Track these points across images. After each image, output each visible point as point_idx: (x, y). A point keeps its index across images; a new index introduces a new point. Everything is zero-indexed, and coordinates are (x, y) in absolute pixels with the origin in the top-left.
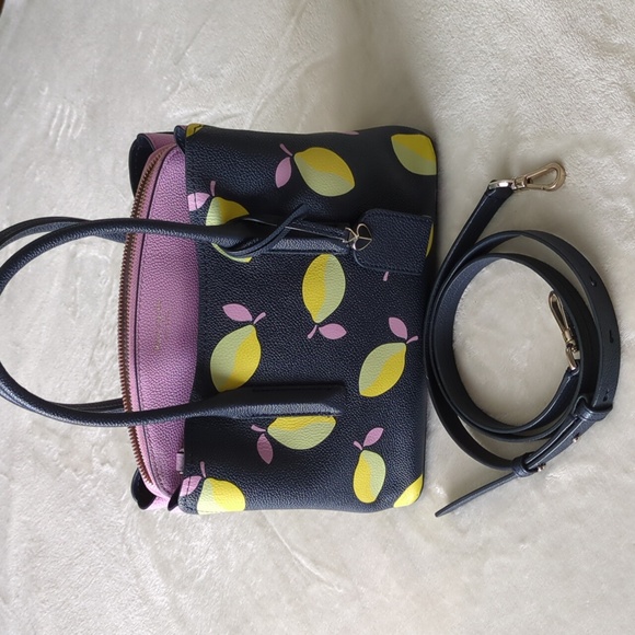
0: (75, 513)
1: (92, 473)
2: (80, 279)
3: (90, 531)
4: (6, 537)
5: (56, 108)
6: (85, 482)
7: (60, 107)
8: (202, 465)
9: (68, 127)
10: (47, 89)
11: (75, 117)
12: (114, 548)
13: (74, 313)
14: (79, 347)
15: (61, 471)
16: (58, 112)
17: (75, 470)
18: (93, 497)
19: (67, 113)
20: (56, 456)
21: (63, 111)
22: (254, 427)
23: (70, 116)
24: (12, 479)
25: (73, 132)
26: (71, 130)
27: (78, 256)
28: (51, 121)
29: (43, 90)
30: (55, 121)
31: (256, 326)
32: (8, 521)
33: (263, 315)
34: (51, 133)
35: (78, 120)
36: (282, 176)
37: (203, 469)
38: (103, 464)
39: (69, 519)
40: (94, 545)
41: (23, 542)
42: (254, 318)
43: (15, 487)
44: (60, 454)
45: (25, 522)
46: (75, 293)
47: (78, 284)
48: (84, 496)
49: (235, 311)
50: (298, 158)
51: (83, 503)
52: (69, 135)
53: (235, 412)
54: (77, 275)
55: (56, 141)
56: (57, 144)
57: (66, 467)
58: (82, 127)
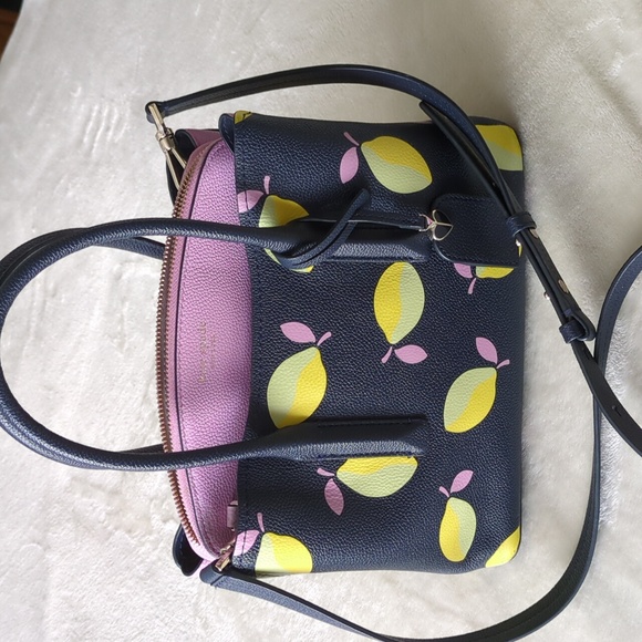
0: (131, 583)
1: (150, 533)
2: (127, 304)
3: (151, 604)
4: (42, 618)
5: (91, 110)
6: (143, 544)
7: (96, 108)
8: (260, 517)
9: (108, 129)
10: (80, 89)
11: (116, 117)
12: (185, 623)
13: (121, 345)
14: (129, 384)
15: (111, 534)
16: (94, 114)
17: (129, 532)
18: (154, 563)
19: (105, 114)
20: (102, 517)
21: (100, 112)
22: (320, 471)
23: (110, 116)
24: (47, 548)
25: (114, 134)
26: (110, 133)
27: (124, 277)
28: (86, 124)
29: (75, 91)
30: (91, 124)
31: (320, 349)
32: (44, 598)
33: (328, 335)
34: (86, 139)
35: (120, 120)
36: (348, 169)
37: (260, 522)
38: (165, 522)
39: (123, 591)
40: (157, 621)
41: (64, 622)
42: (318, 339)
43: (52, 557)
44: (108, 514)
45: (65, 598)
46: (121, 321)
47: (125, 310)
48: (142, 562)
49: (295, 331)
50: (366, 148)
51: (141, 570)
52: (109, 138)
53: (298, 453)
54: (123, 300)
55: (92, 147)
56: (94, 151)
57: (116, 529)
58: (126, 127)
